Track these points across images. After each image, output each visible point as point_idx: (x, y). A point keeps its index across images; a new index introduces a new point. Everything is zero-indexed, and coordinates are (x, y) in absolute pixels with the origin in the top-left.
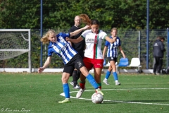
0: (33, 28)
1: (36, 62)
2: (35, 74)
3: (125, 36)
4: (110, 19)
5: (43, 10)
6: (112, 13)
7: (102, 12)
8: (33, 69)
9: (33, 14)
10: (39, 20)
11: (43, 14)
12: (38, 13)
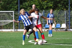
0: (15, 10)
1: (17, 26)
2: (16, 32)
3: (59, 14)
4: (52, 5)
5: (20, 2)
6: (52, 2)
7: (48, 2)
8: (15, 30)
9: (15, 4)
10: (18, 7)
11: (20, 4)
12: (17, 3)
